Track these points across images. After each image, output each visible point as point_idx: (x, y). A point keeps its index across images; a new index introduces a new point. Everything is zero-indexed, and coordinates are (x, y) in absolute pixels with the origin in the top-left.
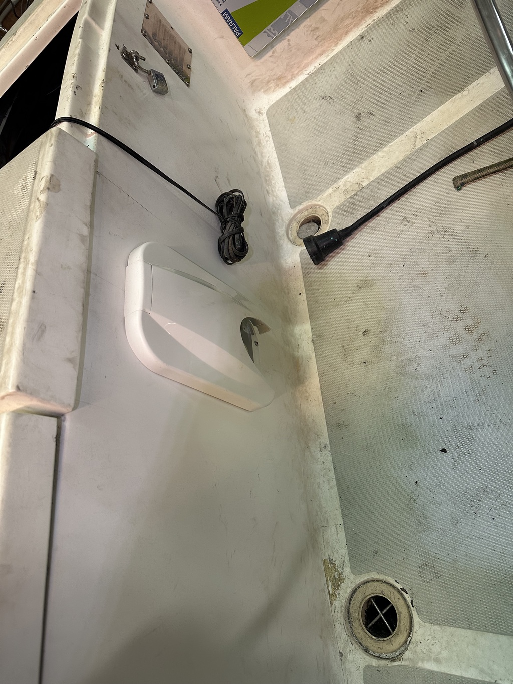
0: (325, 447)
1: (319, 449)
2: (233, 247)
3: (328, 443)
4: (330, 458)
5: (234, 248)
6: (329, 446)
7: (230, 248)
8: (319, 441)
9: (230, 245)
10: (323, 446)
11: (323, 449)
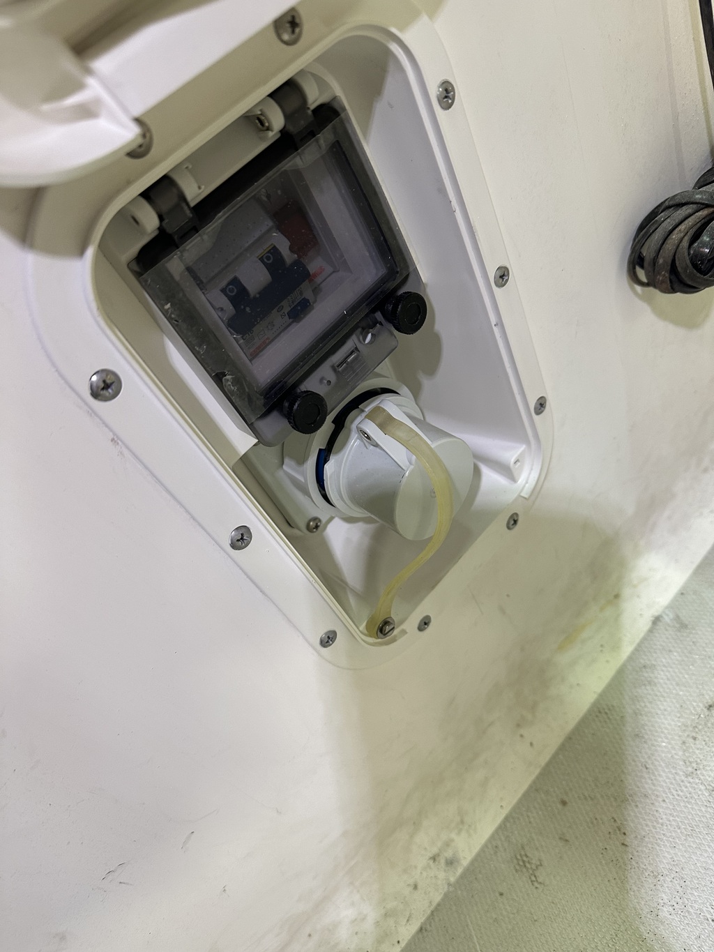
0: (451, 863)
1: (435, 850)
2: (687, 238)
3: (465, 863)
4: (437, 898)
5: (685, 243)
6: (460, 871)
7: (675, 236)
8: (453, 835)
9: (682, 227)
10: (449, 854)
11: (443, 862)
